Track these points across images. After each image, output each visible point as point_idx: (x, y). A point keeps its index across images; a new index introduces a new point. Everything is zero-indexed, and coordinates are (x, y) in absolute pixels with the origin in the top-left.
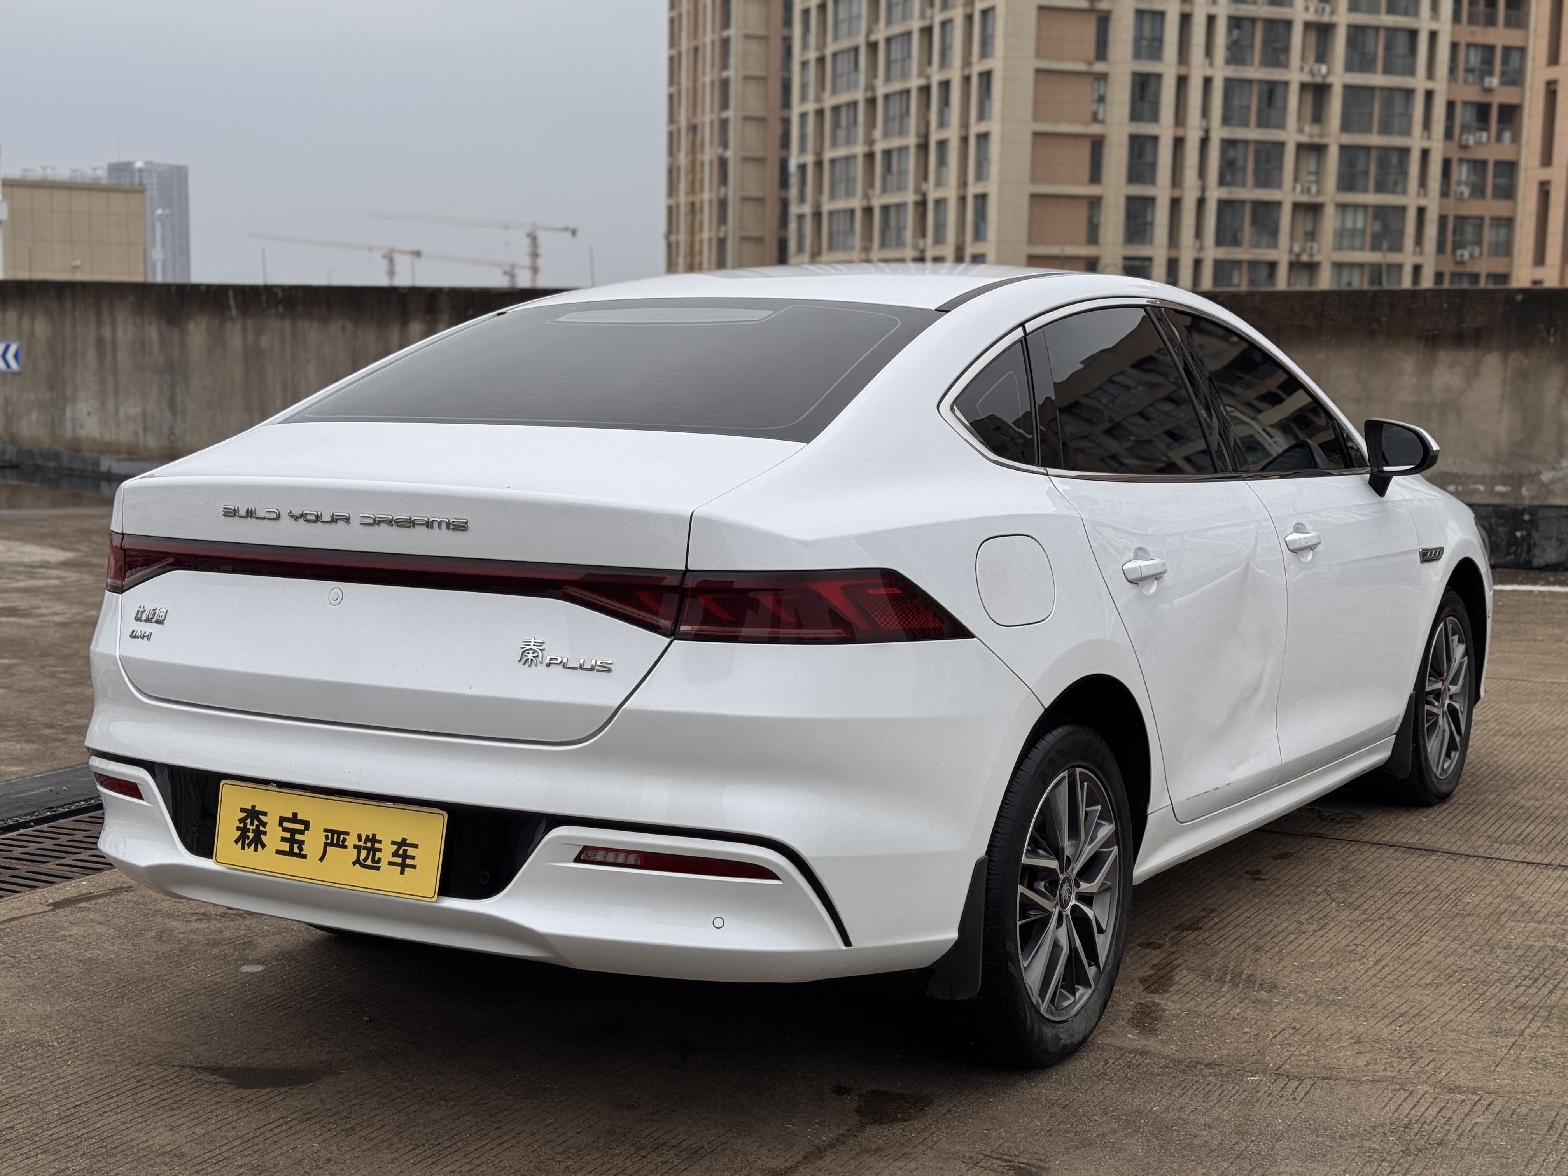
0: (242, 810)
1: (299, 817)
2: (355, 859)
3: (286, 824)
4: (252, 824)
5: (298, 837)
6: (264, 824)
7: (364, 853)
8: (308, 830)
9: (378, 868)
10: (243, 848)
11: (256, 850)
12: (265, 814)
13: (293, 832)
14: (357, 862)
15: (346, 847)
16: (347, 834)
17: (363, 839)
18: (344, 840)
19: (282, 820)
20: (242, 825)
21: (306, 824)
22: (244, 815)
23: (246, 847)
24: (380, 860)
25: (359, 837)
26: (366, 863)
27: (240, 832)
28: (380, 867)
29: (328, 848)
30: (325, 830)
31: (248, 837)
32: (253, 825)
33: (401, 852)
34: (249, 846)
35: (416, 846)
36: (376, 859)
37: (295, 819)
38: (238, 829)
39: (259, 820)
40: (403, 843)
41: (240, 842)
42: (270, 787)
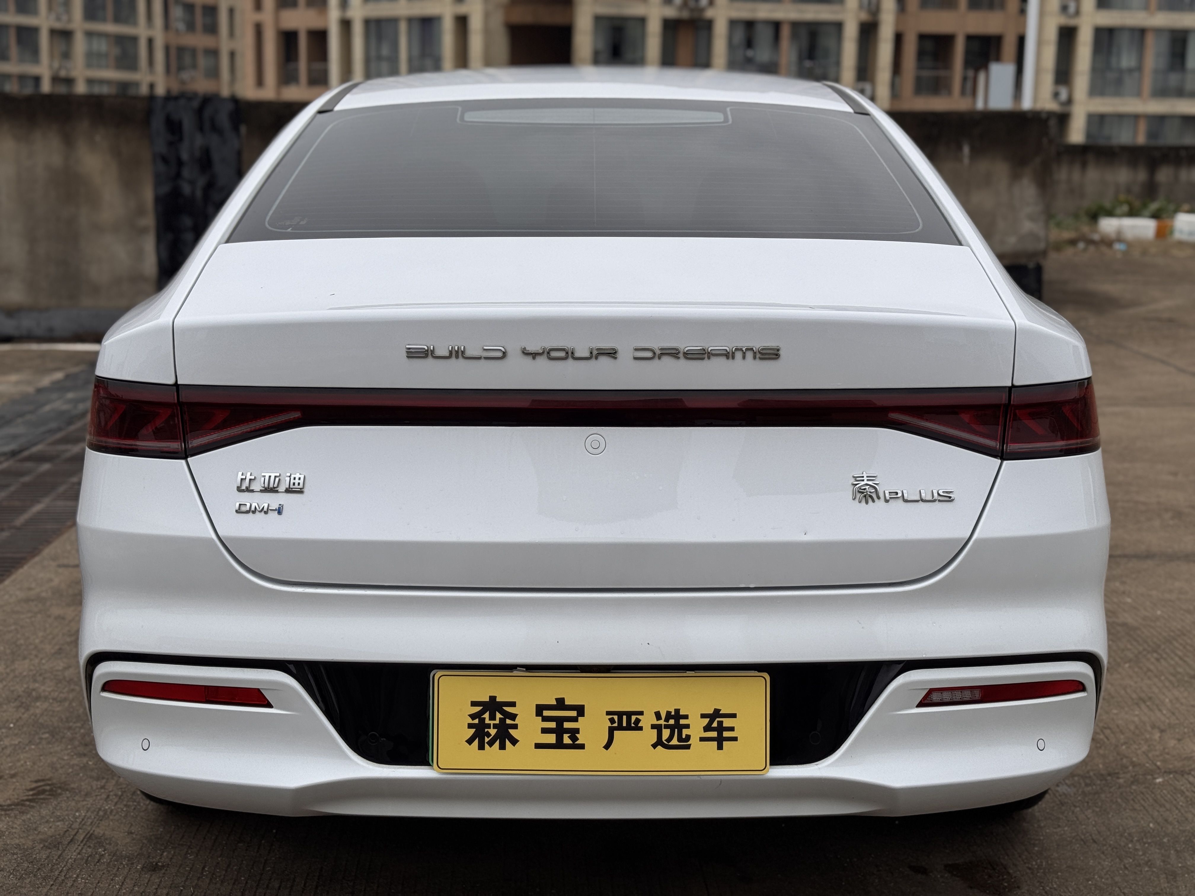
0: (474, 704)
1: (567, 703)
2: (654, 740)
3: (546, 713)
4: (493, 717)
5: (567, 725)
6: (513, 717)
7: (666, 733)
8: (583, 715)
9: (688, 747)
10: (481, 747)
11: (502, 747)
12: (513, 704)
13: (559, 721)
14: (659, 743)
15: (641, 729)
16: (641, 713)
17: (663, 716)
18: (638, 721)
19: (540, 709)
20: (476, 721)
21: (580, 710)
22: (478, 709)
23: (486, 746)
24: (688, 737)
25: (658, 715)
26: (670, 744)
27: (473, 731)
28: (690, 745)
29: (616, 733)
30: (608, 713)
31: (489, 735)
32: (495, 719)
33: (715, 725)
34: (491, 744)
35: (734, 716)
36: (684, 737)
37: (560, 704)
38: (470, 726)
39: (503, 713)
40: (717, 713)
41: (476, 742)
42: (515, 673)
